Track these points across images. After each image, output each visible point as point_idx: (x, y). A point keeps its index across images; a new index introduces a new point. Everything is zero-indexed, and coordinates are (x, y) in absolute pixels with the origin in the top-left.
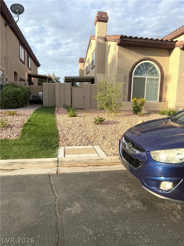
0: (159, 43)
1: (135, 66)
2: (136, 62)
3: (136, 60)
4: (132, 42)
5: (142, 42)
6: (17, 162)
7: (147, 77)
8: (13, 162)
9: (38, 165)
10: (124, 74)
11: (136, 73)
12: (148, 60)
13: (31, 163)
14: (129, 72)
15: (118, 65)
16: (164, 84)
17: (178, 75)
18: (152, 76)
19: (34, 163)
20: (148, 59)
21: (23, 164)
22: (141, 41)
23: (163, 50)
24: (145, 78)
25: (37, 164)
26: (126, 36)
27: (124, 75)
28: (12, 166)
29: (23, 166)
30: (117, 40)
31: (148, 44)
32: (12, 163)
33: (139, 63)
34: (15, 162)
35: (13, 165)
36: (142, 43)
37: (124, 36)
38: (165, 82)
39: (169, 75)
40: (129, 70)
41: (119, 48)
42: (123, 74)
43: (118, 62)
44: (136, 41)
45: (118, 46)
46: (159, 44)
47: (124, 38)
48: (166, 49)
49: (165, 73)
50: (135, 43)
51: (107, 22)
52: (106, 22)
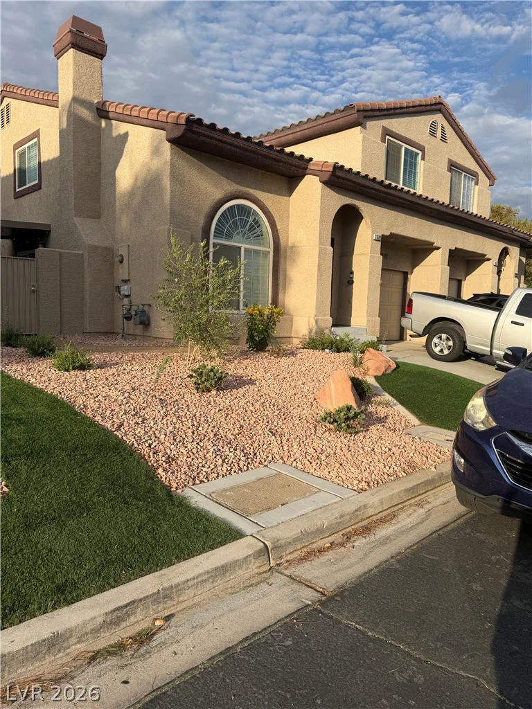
0: (276, 157)
1: (217, 212)
2: (217, 199)
3: (218, 194)
4: (215, 142)
5: (237, 147)
6: (140, 600)
7: (243, 246)
8: (126, 606)
9: (215, 584)
10: (188, 229)
11: (218, 233)
12: (245, 198)
13: (190, 583)
14: (202, 225)
15: (171, 200)
16: (281, 267)
17: (318, 248)
18: (255, 244)
19: (199, 579)
20: (246, 196)
21: (165, 597)
22: (236, 143)
23: (277, 176)
24: (240, 248)
25: (211, 580)
26: (200, 120)
27: (190, 235)
28: (124, 624)
29: (166, 606)
30: (169, 127)
31: (252, 155)
32: (125, 610)
33: (224, 204)
34: (133, 602)
35: (129, 616)
36: (238, 150)
37: (197, 117)
38: (282, 261)
39: (290, 244)
40: (201, 221)
41: (172, 149)
42: (188, 232)
43: (172, 192)
44: (224, 139)
45: (168, 144)
46: (275, 160)
47: (194, 125)
48: (283, 176)
49: (282, 241)
50: (220, 144)
51: (102, 59)
52: (101, 56)
